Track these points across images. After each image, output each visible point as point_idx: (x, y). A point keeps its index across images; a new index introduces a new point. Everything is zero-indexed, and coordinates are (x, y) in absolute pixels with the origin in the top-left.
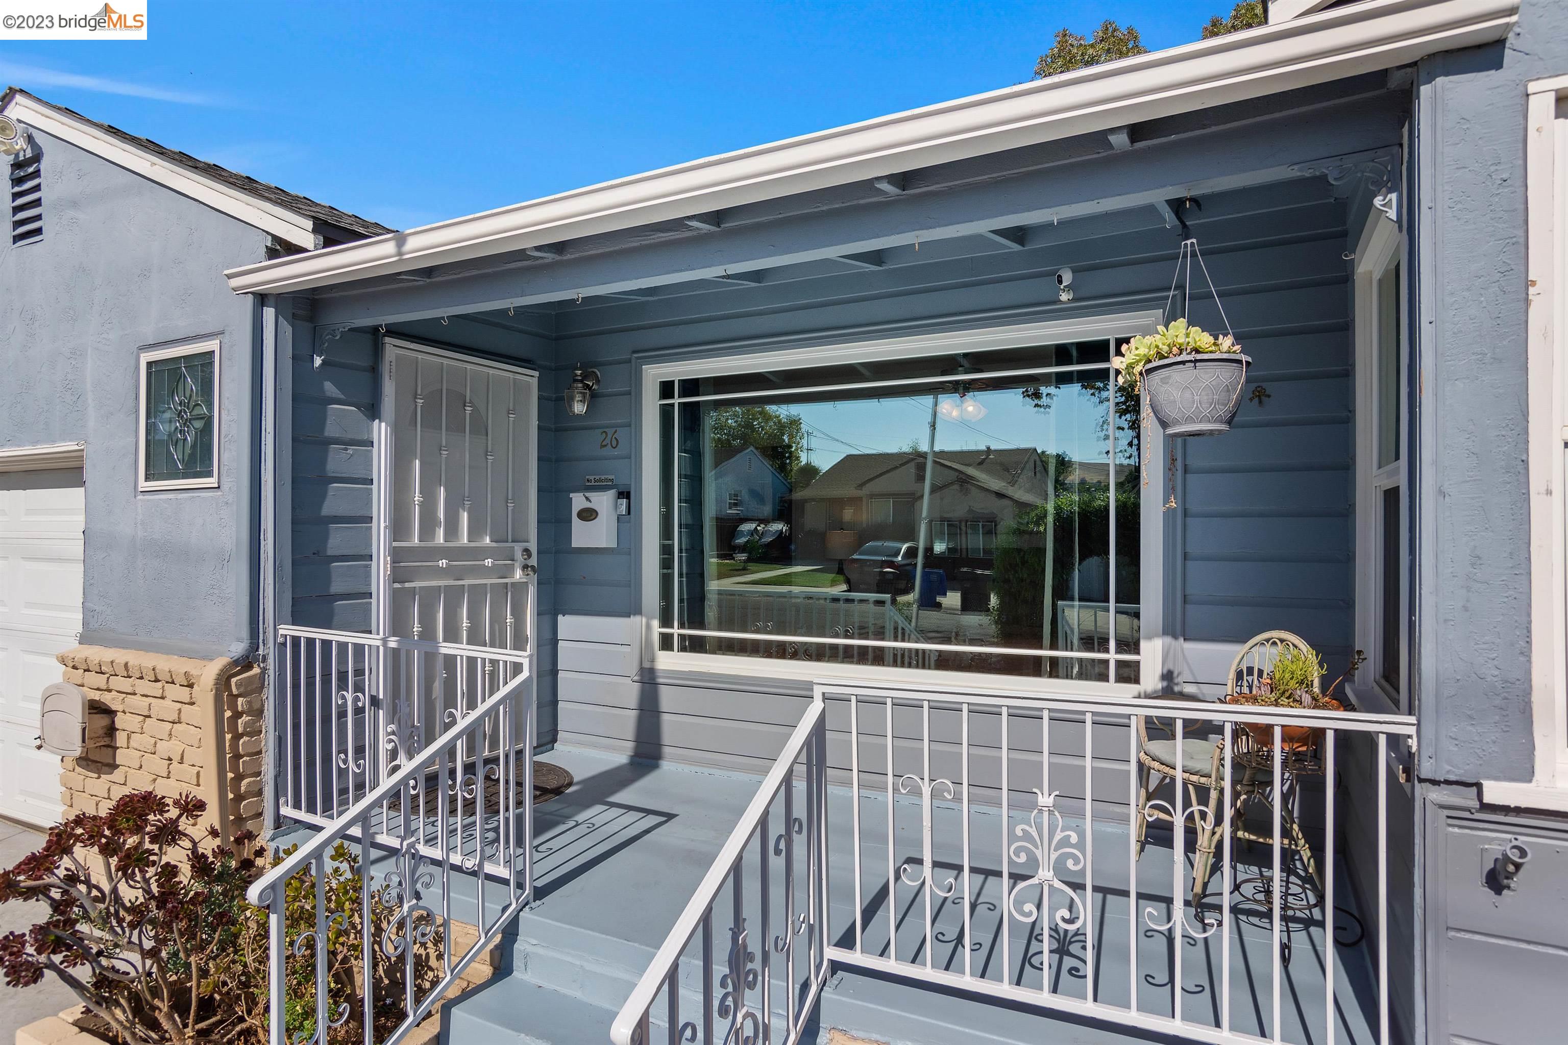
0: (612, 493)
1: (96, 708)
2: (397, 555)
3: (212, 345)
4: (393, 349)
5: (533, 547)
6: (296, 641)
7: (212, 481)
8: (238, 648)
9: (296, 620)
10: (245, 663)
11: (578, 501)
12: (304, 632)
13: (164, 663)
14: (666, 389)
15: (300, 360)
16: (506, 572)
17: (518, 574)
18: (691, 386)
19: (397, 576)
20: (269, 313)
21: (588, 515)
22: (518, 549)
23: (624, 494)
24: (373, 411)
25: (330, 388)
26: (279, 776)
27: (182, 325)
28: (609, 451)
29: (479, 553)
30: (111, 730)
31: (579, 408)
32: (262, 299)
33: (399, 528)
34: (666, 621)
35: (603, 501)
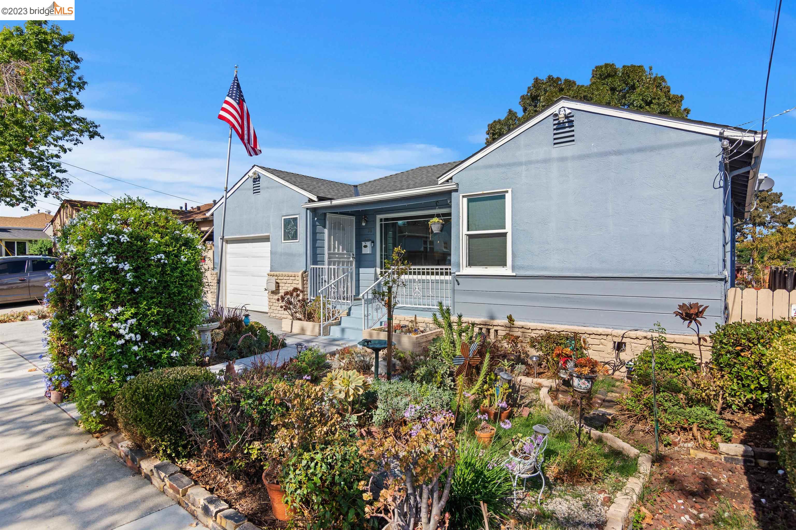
0: (370, 242)
1: (277, 283)
2: (329, 254)
3: (297, 216)
4: (328, 215)
5: (354, 253)
6: (314, 268)
7: (298, 241)
8: (304, 269)
9: (313, 265)
10: (305, 272)
11: (364, 244)
12: (315, 266)
13: (290, 274)
14: (381, 220)
15: (313, 219)
16: (349, 258)
17: (351, 259)
18: (386, 219)
19: (329, 258)
20: (308, 211)
21: (366, 246)
22: (351, 254)
23: (373, 242)
24: (325, 227)
25: (317, 223)
26: (311, 292)
27: (291, 212)
28: (370, 233)
29: (343, 254)
30: (279, 286)
31: (364, 224)
32: (307, 209)
33: (329, 249)
34: (381, 268)
35: (368, 244)
